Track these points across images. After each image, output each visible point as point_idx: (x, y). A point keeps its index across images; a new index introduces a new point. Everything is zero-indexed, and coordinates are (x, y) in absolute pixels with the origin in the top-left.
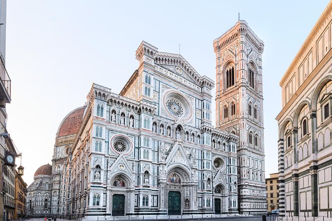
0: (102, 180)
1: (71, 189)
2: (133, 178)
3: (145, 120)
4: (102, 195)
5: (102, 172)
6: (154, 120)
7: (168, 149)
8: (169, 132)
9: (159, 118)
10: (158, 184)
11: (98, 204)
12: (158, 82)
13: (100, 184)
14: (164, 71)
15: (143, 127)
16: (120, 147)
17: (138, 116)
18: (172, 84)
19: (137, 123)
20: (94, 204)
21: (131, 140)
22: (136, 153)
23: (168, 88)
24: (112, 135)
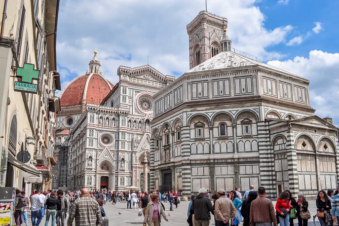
0: (93, 167)
1: (72, 166)
2: (114, 164)
3: (123, 121)
4: (93, 177)
5: (93, 161)
6: (129, 119)
7: (139, 139)
8: (140, 126)
9: (133, 117)
10: (132, 167)
11: (90, 184)
12: (132, 90)
13: (92, 169)
14: (136, 81)
15: (120, 126)
16: (106, 140)
17: (118, 118)
18: (142, 88)
19: (117, 123)
20: (88, 184)
21: (113, 136)
22: (117, 145)
23: (140, 92)
24: (100, 134)
